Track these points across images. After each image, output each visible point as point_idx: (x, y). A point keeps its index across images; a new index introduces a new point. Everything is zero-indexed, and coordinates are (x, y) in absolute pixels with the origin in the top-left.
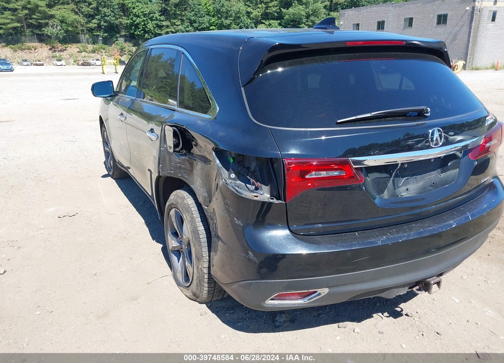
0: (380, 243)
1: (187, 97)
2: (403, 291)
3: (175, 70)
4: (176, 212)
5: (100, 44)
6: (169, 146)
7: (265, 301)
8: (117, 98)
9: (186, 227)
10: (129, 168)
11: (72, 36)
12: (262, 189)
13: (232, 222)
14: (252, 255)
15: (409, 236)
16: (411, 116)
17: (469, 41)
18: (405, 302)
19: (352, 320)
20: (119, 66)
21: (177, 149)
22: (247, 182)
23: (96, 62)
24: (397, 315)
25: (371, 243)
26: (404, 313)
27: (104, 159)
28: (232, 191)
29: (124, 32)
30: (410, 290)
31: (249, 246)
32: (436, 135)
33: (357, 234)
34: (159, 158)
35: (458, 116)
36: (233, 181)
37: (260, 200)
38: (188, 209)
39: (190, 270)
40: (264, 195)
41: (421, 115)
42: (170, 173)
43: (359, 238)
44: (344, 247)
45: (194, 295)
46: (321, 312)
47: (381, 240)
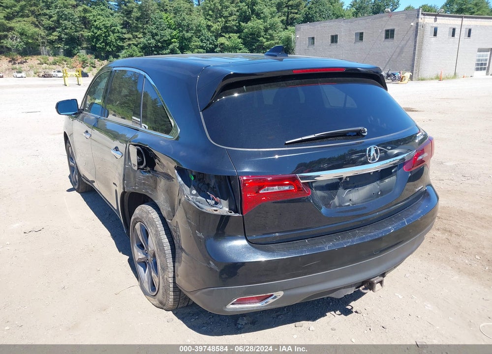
0: (327, 249)
1: (150, 113)
2: (351, 291)
3: (139, 87)
4: (141, 226)
5: (62, 56)
6: (134, 164)
7: (226, 306)
8: (81, 115)
9: (152, 240)
10: (94, 182)
11: (32, 48)
12: (221, 204)
13: (194, 234)
14: (213, 264)
15: (353, 241)
16: (350, 136)
17: (414, 53)
18: (355, 300)
19: (308, 319)
20: (81, 78)
21: (141, 167)
22: (207, 197)
23: (57, 73)
24: (347, 312)
25: (319, 249)
26: (354, 310)
27: (68, 173)
28: (194, 207)
29: (86, 44)
30: (357, 289)
31: (211, 257)
32: (373, 152)
33: (307, 241)
34: (124, 175)
35: (391, 135)
36: (194, 197)
37: (219, 214)
38: (153, 223)
39: (156, 280)
40: (224, 209)
41: (359, 134)
42: (134, 189)
43: (308, 245)
44: (295, 254)
45: (161, 303)
46: (279, 313)
47: (327, 246)
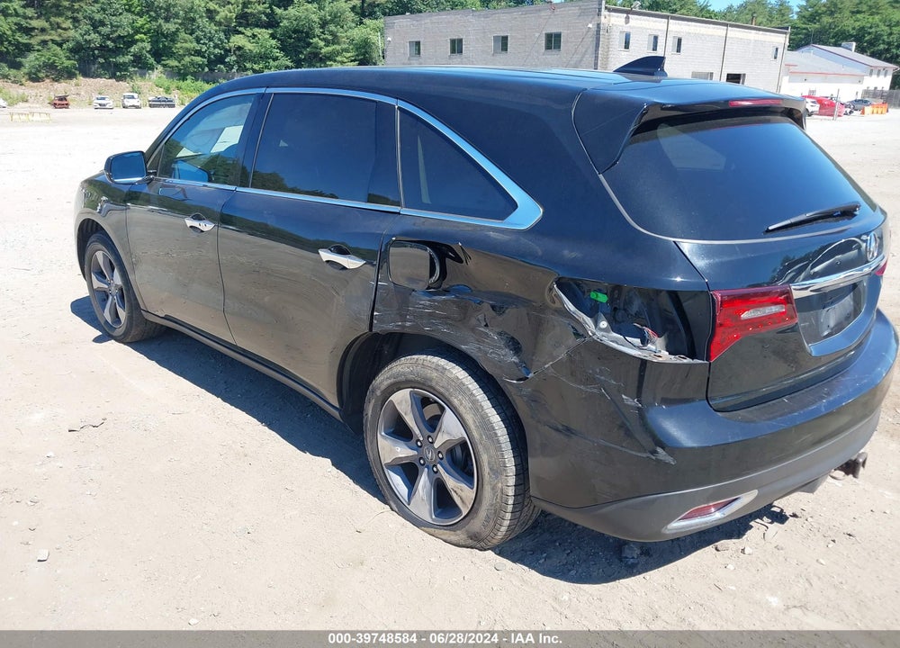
4: (415, 394)
6: (410, 278)
7: (668, 524)
9: (458, 419)
14: (664, 453)
24: (779, 518)
26: (787, 513)
32: (873, 243)
33: (786, 401)
34: (373, 301)
36: (604, 333)
39: (464, 495)
42: (403, 327)
45: (473, 537)
